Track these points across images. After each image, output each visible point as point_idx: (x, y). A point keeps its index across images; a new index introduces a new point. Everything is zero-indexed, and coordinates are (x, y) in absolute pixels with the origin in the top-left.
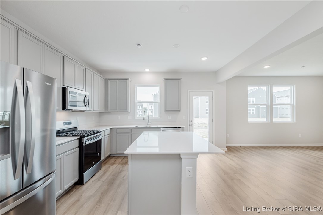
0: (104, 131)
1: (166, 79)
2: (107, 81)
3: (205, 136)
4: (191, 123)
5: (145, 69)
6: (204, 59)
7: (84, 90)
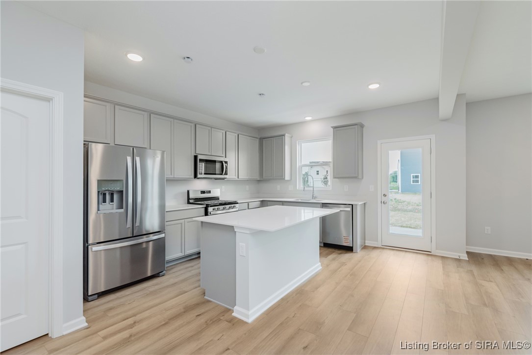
0: (247, 204)
1: (335, 128)
2: (261, 140)
3: (400, 225)
4: (384, 199)
5: (305, 117)
6: (374, 86)
7: (224, 156)
